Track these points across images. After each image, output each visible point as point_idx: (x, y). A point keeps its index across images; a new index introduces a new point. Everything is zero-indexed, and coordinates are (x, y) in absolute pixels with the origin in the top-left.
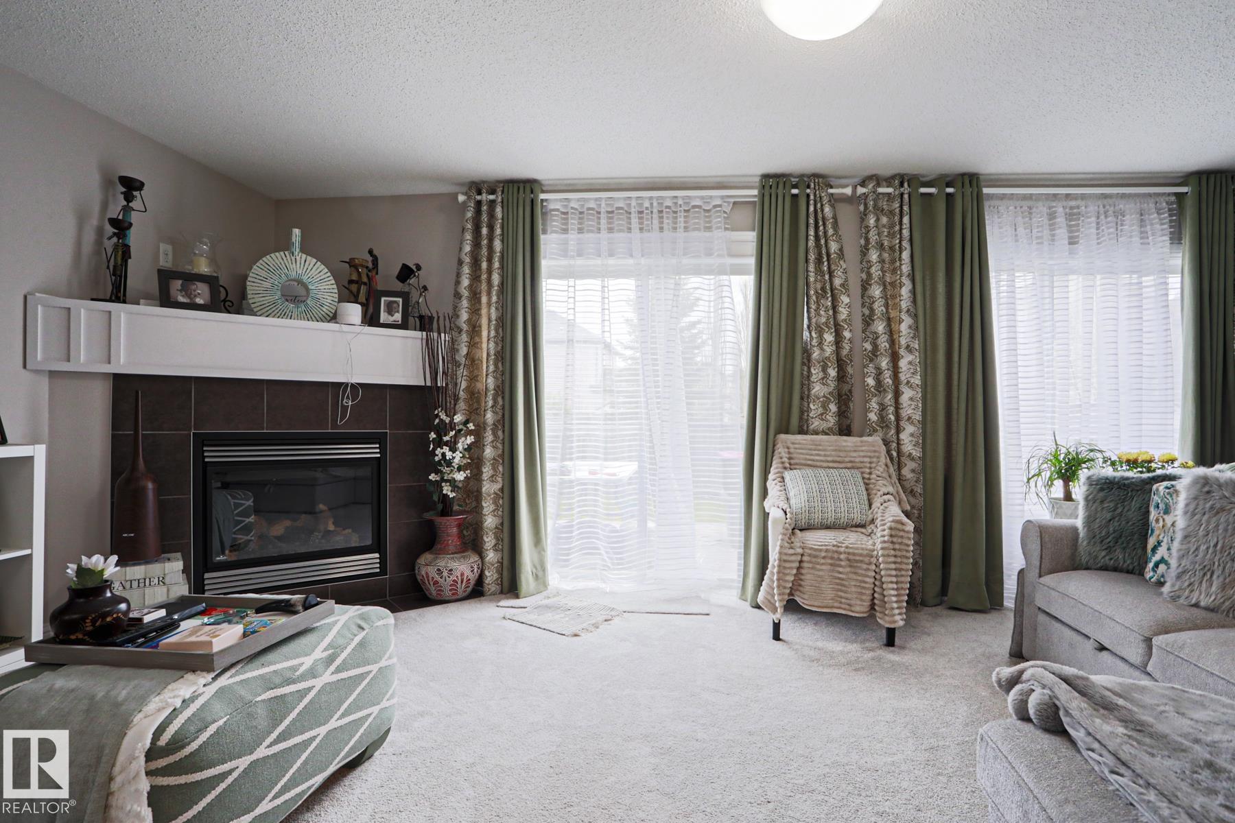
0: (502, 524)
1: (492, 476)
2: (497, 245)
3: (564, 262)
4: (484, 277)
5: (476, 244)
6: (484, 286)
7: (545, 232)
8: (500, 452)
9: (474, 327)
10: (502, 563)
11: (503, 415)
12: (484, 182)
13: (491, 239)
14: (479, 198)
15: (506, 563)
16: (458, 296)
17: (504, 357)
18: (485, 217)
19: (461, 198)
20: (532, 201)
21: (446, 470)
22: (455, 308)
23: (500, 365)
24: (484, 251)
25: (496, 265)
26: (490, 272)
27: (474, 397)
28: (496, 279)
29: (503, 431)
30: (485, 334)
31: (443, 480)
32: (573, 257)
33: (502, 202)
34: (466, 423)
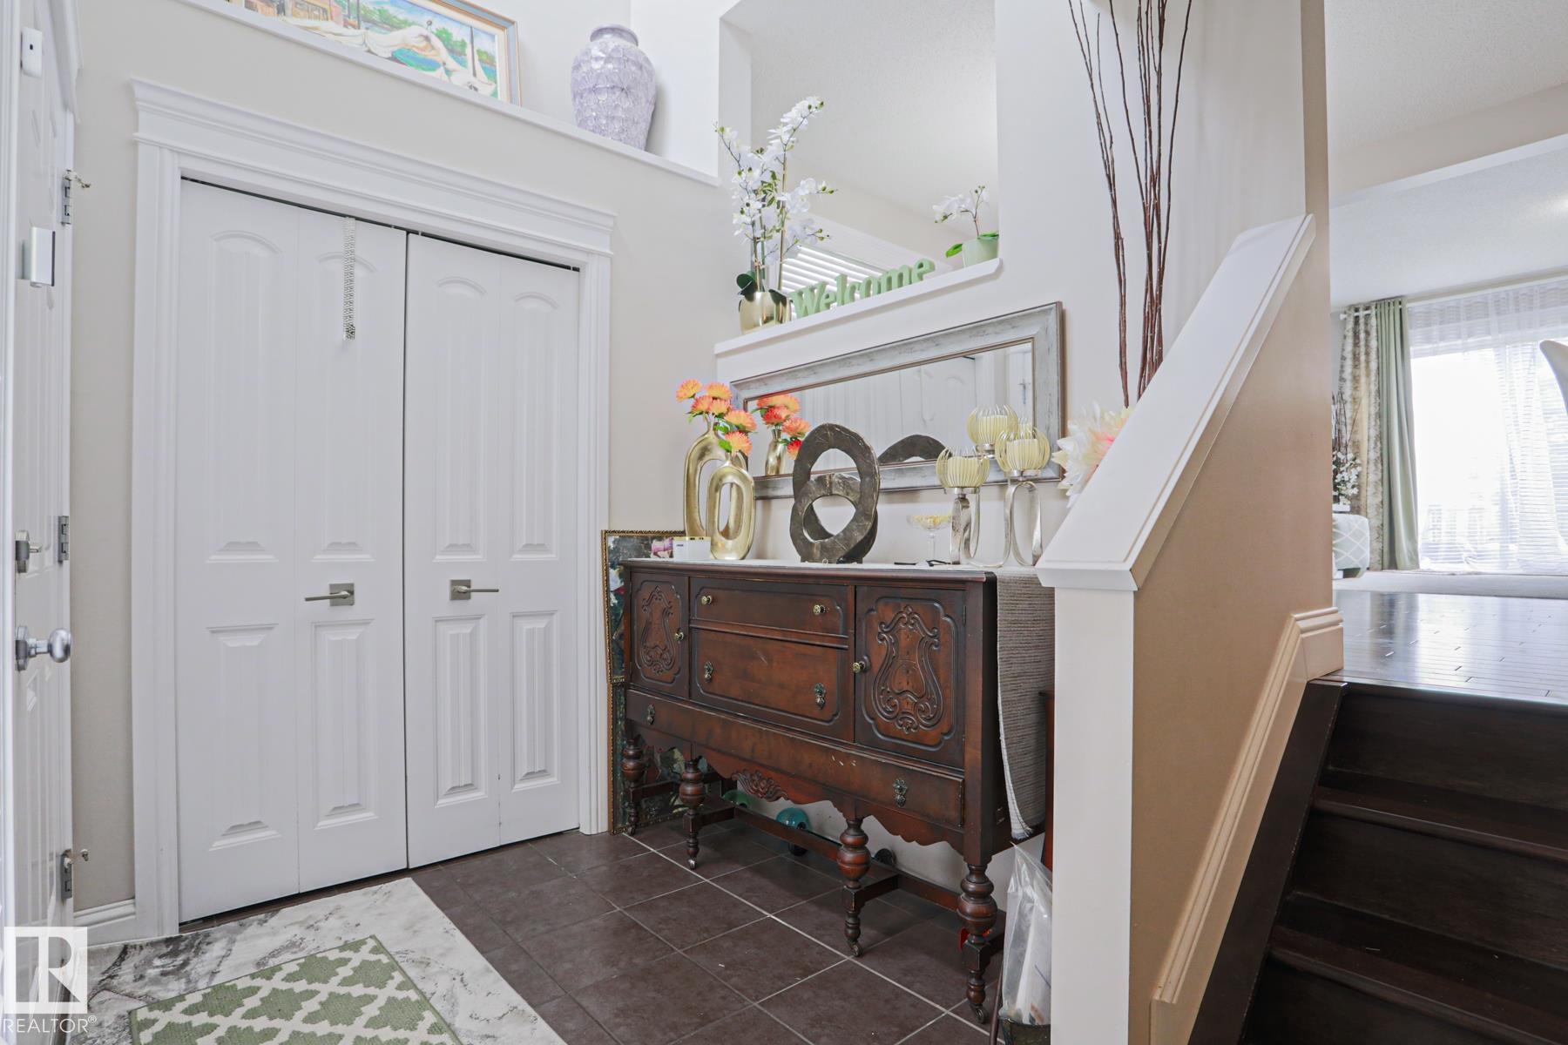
0: (1382, 525)
1: (1375, 493)
2: (1374, 343)
3: (1427, 346)
4: (1363, 365)
5: (1356, 344)
6: (1362, 371)
7: (1411, 328)
8: (1380, 477)
9: (1354, 399)
10: (1383, 551)
11: (1382, 455)
12: (1359, 304)
13: (1367, 341)
14: (1356, 314)
15: (1386, 549)
16: (1342, 379)
17: (1382, 416)
18: (1362, 327)
19: (1342, 316)
20: (1401, 310)
21: (1344, 488)
22: (1341, 388)
23: (1378, 421)
24: (1363, 349)
25: (1373, 355)
26: (1368, 362)
27: (1356, 446)
28: (1374, 365)
29: (1382, 464)
30: (1364, 402)
31: (1340, 494)
32: (1436, 342)
33: (1376, 315)
34: (1354, 459)
